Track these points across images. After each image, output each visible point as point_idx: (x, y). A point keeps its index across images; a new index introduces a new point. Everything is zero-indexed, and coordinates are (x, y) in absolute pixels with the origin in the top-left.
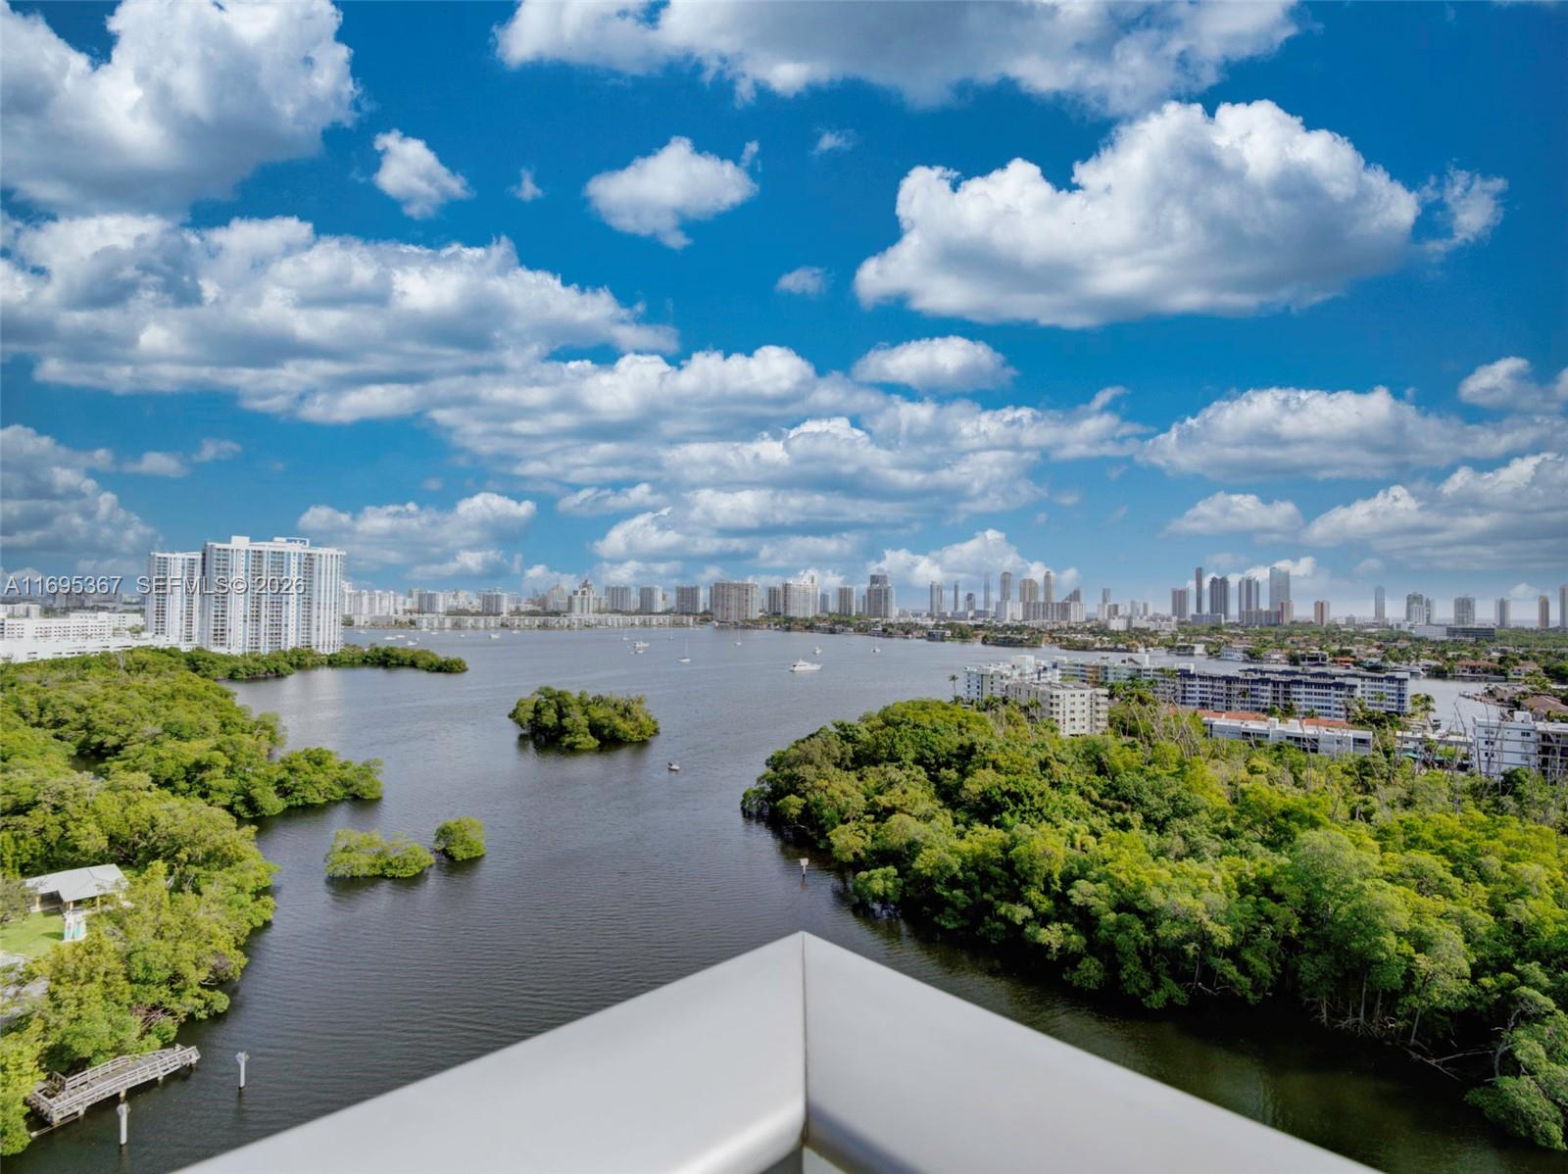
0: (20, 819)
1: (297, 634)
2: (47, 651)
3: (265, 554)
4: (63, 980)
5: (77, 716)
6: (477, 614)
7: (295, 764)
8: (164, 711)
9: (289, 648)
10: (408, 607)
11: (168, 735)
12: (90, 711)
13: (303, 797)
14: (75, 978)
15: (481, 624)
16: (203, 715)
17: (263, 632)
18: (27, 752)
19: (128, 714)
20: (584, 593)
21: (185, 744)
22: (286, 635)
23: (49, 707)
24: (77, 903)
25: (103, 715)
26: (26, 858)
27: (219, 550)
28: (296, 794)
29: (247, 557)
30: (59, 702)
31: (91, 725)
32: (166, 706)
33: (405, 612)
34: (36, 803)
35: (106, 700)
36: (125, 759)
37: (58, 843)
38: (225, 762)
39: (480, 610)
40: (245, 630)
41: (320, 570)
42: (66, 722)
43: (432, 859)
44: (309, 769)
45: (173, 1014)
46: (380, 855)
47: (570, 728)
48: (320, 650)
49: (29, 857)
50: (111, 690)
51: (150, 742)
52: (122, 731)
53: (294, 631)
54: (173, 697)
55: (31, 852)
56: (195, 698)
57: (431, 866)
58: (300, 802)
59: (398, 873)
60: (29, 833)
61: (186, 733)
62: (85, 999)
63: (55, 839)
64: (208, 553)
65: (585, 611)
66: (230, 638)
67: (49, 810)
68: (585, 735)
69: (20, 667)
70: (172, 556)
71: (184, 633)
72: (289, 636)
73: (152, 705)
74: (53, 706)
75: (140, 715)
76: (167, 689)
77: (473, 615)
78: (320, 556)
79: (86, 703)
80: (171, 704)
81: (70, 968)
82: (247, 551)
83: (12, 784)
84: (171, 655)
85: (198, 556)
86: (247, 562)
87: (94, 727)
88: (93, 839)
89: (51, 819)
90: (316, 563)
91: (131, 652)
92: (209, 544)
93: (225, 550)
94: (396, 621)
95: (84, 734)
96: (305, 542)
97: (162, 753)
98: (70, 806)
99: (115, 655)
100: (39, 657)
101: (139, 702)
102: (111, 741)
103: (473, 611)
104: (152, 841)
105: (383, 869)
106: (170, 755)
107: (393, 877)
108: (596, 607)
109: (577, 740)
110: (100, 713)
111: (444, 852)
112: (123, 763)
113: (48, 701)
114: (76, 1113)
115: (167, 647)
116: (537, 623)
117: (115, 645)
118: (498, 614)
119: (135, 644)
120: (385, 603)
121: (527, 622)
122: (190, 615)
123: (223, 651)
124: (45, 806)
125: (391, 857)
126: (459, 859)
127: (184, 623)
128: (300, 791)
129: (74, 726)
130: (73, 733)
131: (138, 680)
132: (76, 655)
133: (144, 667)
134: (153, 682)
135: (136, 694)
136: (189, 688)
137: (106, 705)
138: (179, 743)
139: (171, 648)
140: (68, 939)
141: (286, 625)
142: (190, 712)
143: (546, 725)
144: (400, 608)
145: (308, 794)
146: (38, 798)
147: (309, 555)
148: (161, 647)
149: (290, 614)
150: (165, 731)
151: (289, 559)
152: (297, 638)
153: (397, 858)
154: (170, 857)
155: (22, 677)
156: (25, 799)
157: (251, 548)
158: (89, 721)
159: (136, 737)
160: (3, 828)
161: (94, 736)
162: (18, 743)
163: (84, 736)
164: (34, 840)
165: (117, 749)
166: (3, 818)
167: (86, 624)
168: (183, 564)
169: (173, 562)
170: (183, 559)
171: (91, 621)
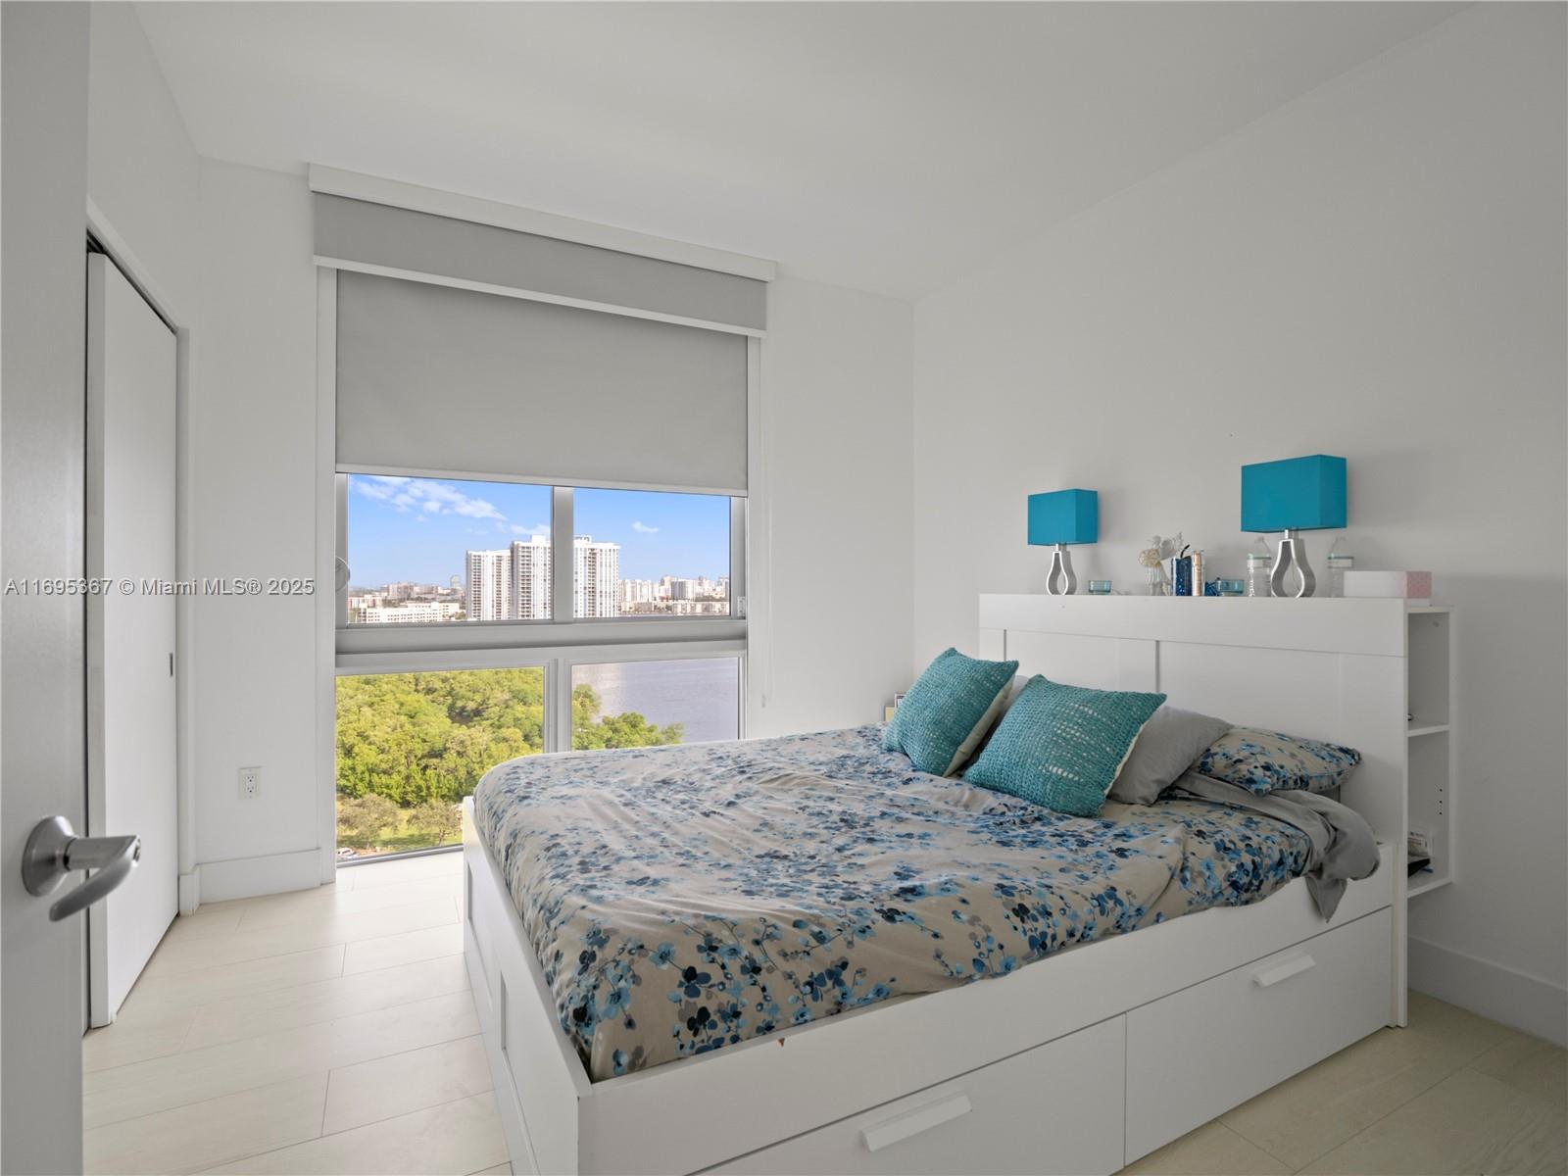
0: (435, 761)
5: (443, 685)
6: (721, 599)
7: (617, 725)
8: (506, 683)
10: (663, 594)
11: (516, 700)
12: (452, 681)
18: (424, 711)
19: (482, 685)
21: (532, 708)
25: (461, 685)
26: (445, 791)
27: (523, 548)
29: (545, 553)
31: (454, 693)
32: (507, 678)
33: (662, 599)
34: (446, 749)
36: (487, 719)
37: (466, 780)
39: (723, 596)
40: (545, 615)
41: (601, 563)
42: (435, 690)
51: (503, 705)
52: (478, 698)
54: (508, 671)
55: (448, 786)
60: (443, 772)
61: (530, 699)
63: (464, 777)
64: (516, 550)
67: (455, 755)
70: (485, 554)
75: (489, 684)
77: (717, 601)
78: (601, 550)
79: (447, 675)
80: (509, 676)
82: (543, 547)
85: (506, 553)
86: (545, 557)
87: (457, 694)
89: (459, 760)
90: (598, 557)
92: (516, 543)
93: (528, 548)
94: (655, 606)
96: (588, 539)
97: (519, 715)
98: (470, 752)
101: (486, 674)
102: (471, 706)
103: (718, 597)
106: (524, 716)
110: (459, 683)
112: (489, 722)
120: (644, 590)
124: (452, 751)
127: (495, 610)
129: (442, 693)
130: (442, 698)
137: (463, 677)
138: (527, 707)
142: (526, 683)
144: (657, 595)
146: (447, 745)
147: (592, 550)
149: (579, 602)
150: (512, 697)
156: (439, 746)
157: (546, 545)
158: (452, 689)
159: (491, 702)
160: (426, 767)
161: (458, 702)
162: (416, 705)
163: (450, 701)
164: (449, 777)
165: (477, 713)
166: (423, 760)
167: (422, 612)
168: (493, 561)
169: (485, 559)
170: (493, 557)
171: (426, 609)
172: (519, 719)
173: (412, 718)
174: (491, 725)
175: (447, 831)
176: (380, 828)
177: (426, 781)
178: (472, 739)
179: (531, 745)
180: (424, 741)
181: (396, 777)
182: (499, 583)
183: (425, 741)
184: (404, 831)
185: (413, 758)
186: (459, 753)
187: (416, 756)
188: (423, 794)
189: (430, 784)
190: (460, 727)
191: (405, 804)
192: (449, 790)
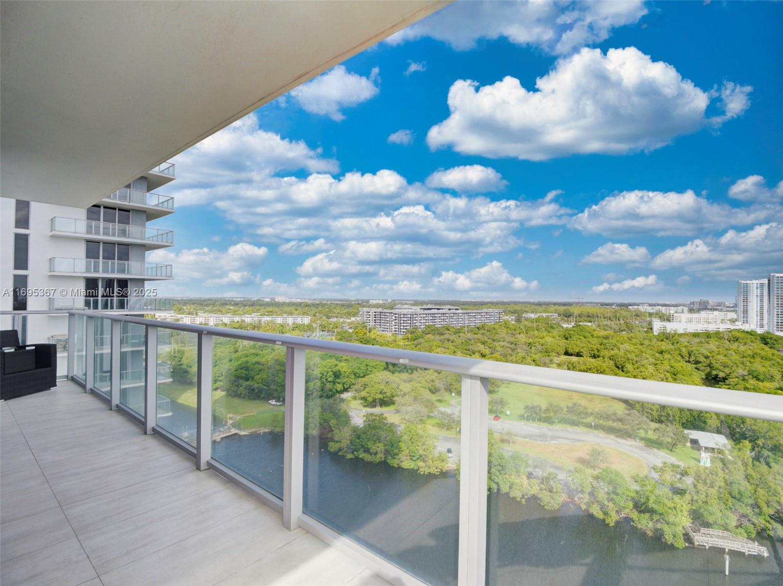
2: (692, 328)
4: (700, 481)
5: (705, 360)
8: (748, 364)
11: (751, 376)
12: (711, 358)
14: (705, 483)
16: (771, 369)
18: (684, 373)
19: (729, 362)
21: (761, 383)
23: (693, 354)
24: (706, 448)
25: (717, 361)
26: (684, 421)
30: (697, 352)
31: (712, 365)
32: (750, 362)
35: (718, 354)
36: (728, 385)
42: (700, 362)
45: (754, 524)
50: (721, 350)
51: (741, 378)
52: (727, 371)
54: (753, 357)
55: (686, 418)
56: (766, 359)
61: (761, 377)
62: (710, 494)
64: (771, 279)
69: (681, 335)
70: (751, 282)
71: (759, 324)
73: (742, 359)
74: (694, 354)
75: (736, 364)
76: (749, 352)
79: (709, 354)
80: (752, 360)
81: (703, 476)
84: (752, 335)
85: (765, 281)
87: (713, 367)
88: (713, 420)
91: (731, 332)
92: (773, 274)
95: (708, 369)
99: (723, 332)
100: (688, 331)
101: (735, 357)
102: (721, 375)
104: (743, 430)
110: (716, 360)
113: (692, 351)
114: (705, 546)
115: (749, 330)
117: (722, 327)
119: (733, 328)
122: (762, 314)
127: (759, 318)
129: (704, 365)
130: (704, 368)
131: (735, 346)
132: (704, 331)
133: (737, 340)
134: (742, 348)
135: (734, 353)
136: (763, 353)
137: (719, 357)
138: (758, 382)
139: (752, 331)
140: (702, 464)
142: (764, 366)
148: (746, 330)
150: (749, 374)
154: (753, 440)
155: (681, 339)
158: (711, 363)
159: (733, 375)
161: (713, 371)
162: (680, 368)
163: (708, 370)
165: (724, 379)
167: (708, 317)
168: (757, 286)
169: (751, 285)
170: (757, 284)
171: (710, 315)
173: (675, 375)
176: (639, 429)
182: (762, 301)
184: (651, 435)
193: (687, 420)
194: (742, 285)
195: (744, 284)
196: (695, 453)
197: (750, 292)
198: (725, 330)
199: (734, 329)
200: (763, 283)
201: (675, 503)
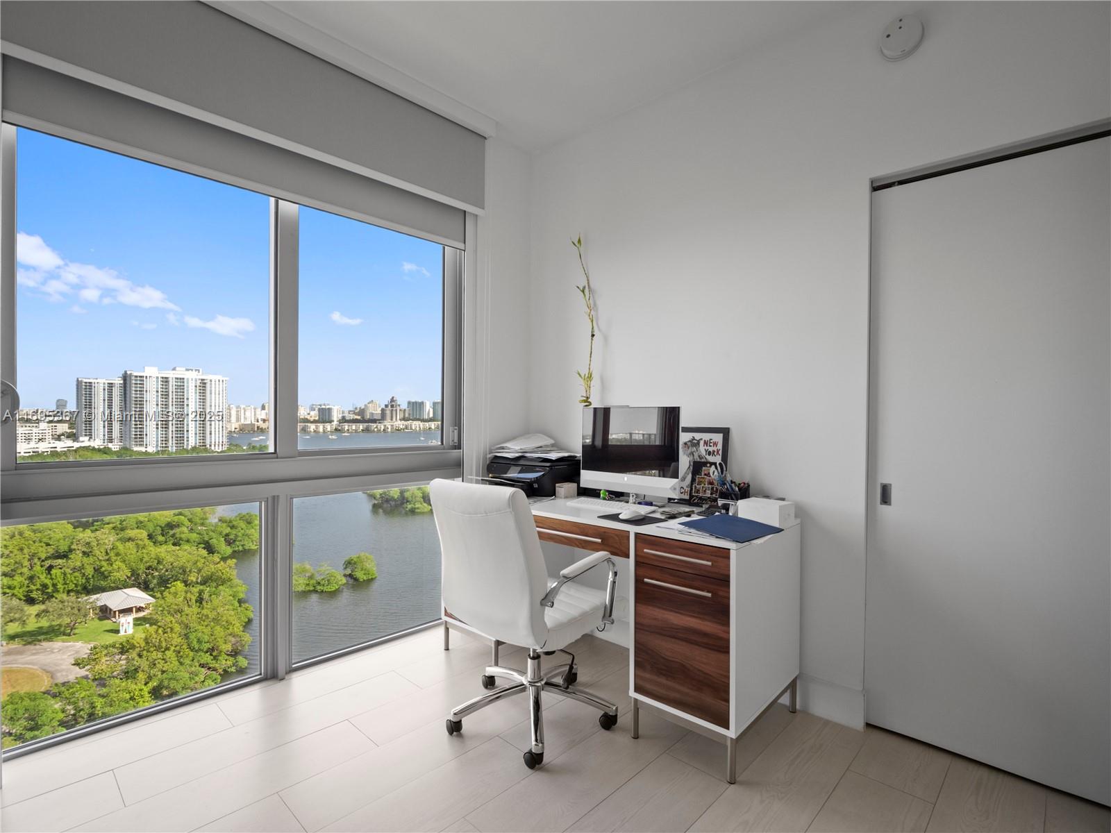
1: (196, 437)
3: (170, 380)
4: (152, 649)
6: (315, 422)
7: (234, 523)
9: (190, 447)
10: (264, 417)
13: (243, 545)
14: (158, 648)
15: (321, 430)
17: (170, 436)
20: (392, 406)
22: (188, 438)
24: (121, 611)
26: (72, 586)
27: (136, 377)
28: (237, 543)
29: (157, 382)
34: (71, 551)
36: (108, 524)
37: (93, 576)
38: (187, 523)
39: (317, 418)
40: (157, 435)
41: (211, 391)
43: (344, 580)
44: (244, 526)
45: (215, 670)
46: (311, 577)
47: (410, 499)
48: (213, 448)
49: (74, 585)
53: (194, 435)
55: (75, 582)
57: (344, 585)
58: (241, 548)
59: (325, 589)
60: (68, 571)
62: (168, 660)
63: (92, 573)
64: (128, 379)
65: (394, 419)
66: (146, 440)
67: (81, 555)
68: (421, 504)
70: (96, 381)
71: (106, 438)
72: (190, 439)
77: (312, 422)
78: (211, 381)
82: (157, 378)
83: (50, 538)
85: (118, 381)
86: (157, 385)
88: (121, 572)
89: (85, 559)
90: (208, 386)
91: (76, 451)
92: (128, 372)
93: (140, 377)
94: (258, 427)
96: (199, 370)
98: (97, 552)
103: (312, 419)
104: (163, 571)
105: (314, 587)
106: (146, 519)
107: (322, 591)
108: (402, 416)
109: (417, 506)
111: (350, 576)
112: (111, 525)
115: (101, 447)
116: (361, 428)
117: (59, 446)
118: (331, 422)
119: (76, 445)
120: (248, 414)
121: (354, 427)
122: (110, 425)
123: (143, 449)
124: (78, 552)
125: (319, 578)
126: (361, 580)
127: (106, 430)
128: (241, 541)
132: (32, 453)
139: (104, 448)
140: (122, 633)
141: (188, 431)
143: (393, 497)
145: (246, 543)
146: (73, 547)
147: (202, 380)
148: (97, 447)
149: (190, 423)
151: (188, 383)
152: (196, 440)
153: (323, 579)
156: (63, 547)
157: (160, 376)
160: (50, 568)
164: (76, 574)
166: (46, 562)
167: (31, 432)
168: (104, 387)
169: (96, 385)
170: (104, 383)
171: (34, 429)
172: (141, 522)
174: (114, 528)
175: (79, 621)
177: (52, 579)
178: (98, 541)
179: (155, 543)
180: (48, 545)
181: (18, 579)
182: (110, 407)
183: (50, 545)
184: (32, 625)
185: (36, 560)
186: (84, 553)
187: (39, 559)
188: (50, 590)
189: (55, 581)
190: (84, 530)
191: (31, 601)
192: (76, 585)
193: (76, 584)
194: (84, 384)
195: (86, 383)
196: (108, 624)
197: (95, 395)
198: (66, 449)
199: (81, 447)
200: (112, 384)
201: (130, 693)
